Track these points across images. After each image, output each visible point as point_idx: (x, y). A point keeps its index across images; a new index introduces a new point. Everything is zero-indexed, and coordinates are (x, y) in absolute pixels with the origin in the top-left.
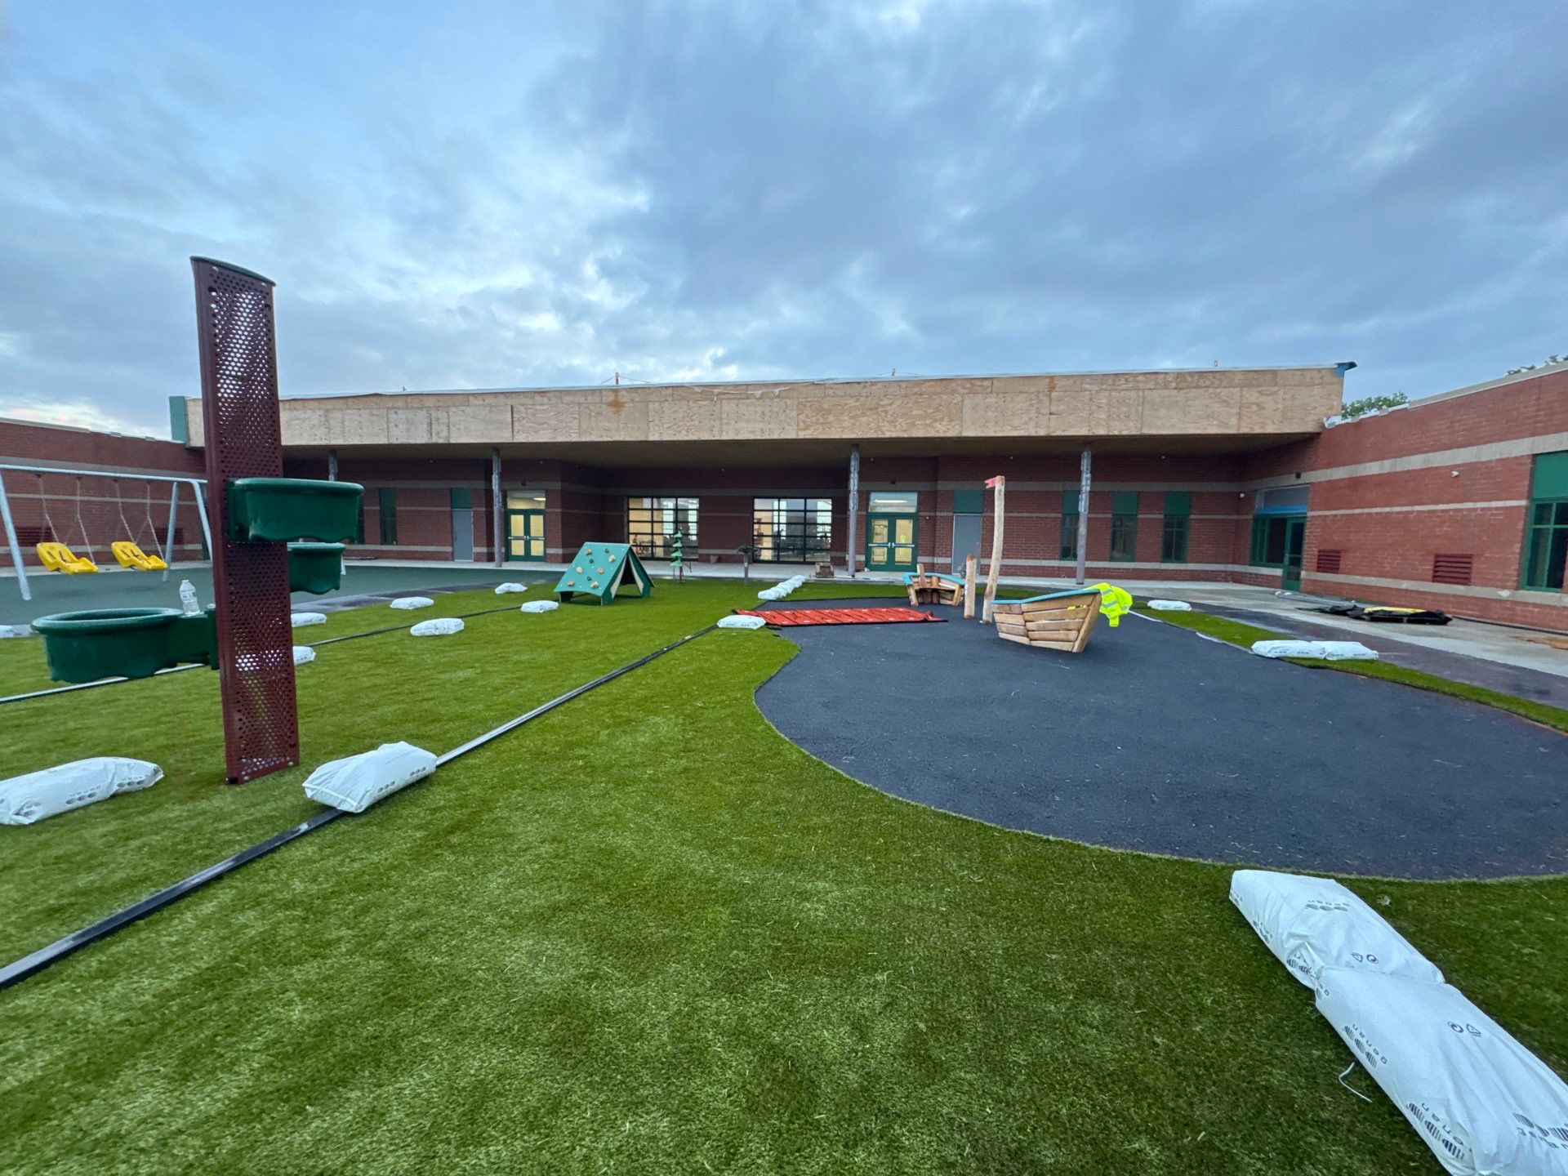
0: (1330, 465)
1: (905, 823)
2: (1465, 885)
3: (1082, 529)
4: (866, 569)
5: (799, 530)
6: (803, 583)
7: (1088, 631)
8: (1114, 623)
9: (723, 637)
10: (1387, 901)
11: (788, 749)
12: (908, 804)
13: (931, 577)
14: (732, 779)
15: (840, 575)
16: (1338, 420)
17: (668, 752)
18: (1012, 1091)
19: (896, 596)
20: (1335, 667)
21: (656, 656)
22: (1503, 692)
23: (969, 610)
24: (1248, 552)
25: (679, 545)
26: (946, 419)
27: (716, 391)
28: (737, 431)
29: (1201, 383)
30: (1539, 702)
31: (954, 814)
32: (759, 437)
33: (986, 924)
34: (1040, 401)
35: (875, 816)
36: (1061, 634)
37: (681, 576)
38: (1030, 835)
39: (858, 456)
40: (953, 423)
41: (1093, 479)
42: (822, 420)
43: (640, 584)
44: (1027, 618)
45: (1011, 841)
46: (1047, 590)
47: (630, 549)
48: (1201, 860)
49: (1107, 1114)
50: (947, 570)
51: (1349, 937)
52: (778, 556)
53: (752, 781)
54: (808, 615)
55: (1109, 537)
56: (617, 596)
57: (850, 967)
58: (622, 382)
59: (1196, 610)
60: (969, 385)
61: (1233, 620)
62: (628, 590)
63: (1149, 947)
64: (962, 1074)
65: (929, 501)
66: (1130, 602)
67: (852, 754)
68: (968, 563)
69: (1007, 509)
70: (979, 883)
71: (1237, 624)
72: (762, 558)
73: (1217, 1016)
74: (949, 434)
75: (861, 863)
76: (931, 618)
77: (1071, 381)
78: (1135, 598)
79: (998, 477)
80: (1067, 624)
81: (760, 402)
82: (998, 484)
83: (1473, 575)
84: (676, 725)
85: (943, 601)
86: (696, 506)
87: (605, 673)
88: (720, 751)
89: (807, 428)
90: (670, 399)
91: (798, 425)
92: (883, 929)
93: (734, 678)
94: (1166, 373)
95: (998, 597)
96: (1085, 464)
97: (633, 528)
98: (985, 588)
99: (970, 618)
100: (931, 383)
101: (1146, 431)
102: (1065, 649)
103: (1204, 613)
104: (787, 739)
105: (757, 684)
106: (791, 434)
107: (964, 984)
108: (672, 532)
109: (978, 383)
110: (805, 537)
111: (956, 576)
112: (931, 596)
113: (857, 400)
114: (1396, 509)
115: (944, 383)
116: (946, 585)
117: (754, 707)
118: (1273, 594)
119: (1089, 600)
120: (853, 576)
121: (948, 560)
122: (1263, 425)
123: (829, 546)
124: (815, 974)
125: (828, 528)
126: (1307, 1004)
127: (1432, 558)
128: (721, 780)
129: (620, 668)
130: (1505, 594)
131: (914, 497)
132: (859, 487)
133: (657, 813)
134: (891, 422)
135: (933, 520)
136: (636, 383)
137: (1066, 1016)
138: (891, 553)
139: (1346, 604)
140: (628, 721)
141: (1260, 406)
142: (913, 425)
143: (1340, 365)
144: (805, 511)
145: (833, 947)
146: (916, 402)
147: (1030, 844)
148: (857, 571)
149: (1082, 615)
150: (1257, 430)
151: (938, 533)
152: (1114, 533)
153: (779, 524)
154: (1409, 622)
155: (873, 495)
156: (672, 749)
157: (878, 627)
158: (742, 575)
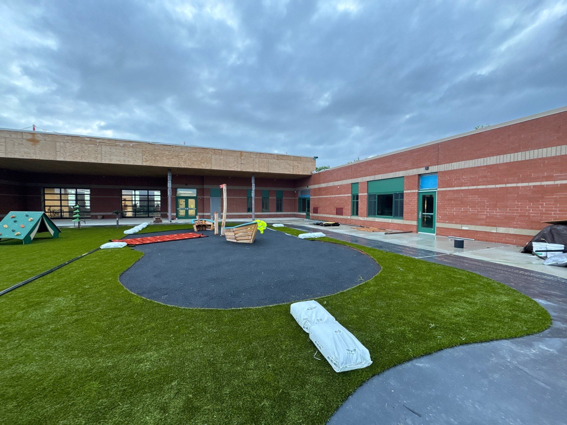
0: (314, 184)
1: (188, 317)
2: (341, 293)
3: (253, 202)
4: (176, 219)
5: (145, 204)
6: (147, 226)
7: (255, 236)
8: (262, 232)
9: (103, 253)
10: (325, 302)
11: (135, 299)
12: (189, 309)
13: (202, 220)
14: (104, 319)
15: (165, 221)
16: (315, 172)
17: (66, 314)
18: (224, 405)
19: (188, 228)
20: (317, 240)
21: (60, 267)
22: (349, 242)
23: (216, 232)
24: (298, 208)
25: (78, 211)
26: (206, 163)
27: (98, 141)
28: (111, 160)
29: (283, 158)
30: (355, 243)
31: (207, 309)
32: (123, 163)
33: (217, 346)
34: (238, 159)
35: (175, 318)
36: (247, 238)
37: (79, 226)
38: (234, 309)
39: (171, 174)
40: (209, 164)
41: (256, 186)
42: (154, 159)
43: (52, 232)
44: (236, 233)
45: (227, 313)
46: (244, 223)
47: (44, 214)
48: (284, 304)
49: (254, 397)
50: (209, 217)
51: (316, 315)
52: (135, 215)
53: (115, 317)
54: (149, 239)
55: (261, 204)
56: (35, 239)
57: (160, 384)
58: (36, 130)
59: (285, 226)
60: (213, 151)
61: (294, 228)
62: (43, 235)
63: (269, 336)
64: (206, 407)
65: (201, 192)
66: (266, 225)
67: (166, 295)
68: (215, 215)
69: (227, 195)
70: (215, 332)
71: (295, 230)
72: (127, 216)
73: (286, 351)
74: (207, 168)
75: (168, 338)
76: (202, 236)
77: (247, 154)
78: (267, 223)
79: (224, 184)
80: (248, 234)
81: (123, 148)
82: (224, 187)
83: (343, 213)
84: (71, 300)
85: (207, 229)
86: (89, 193)
87: (22, 281)
88: (98, 307)
89: (147, 161)
90: (71, 142)
91: (143, 160)
92: (176, 363)
93: (108, 272)
94: (274, 155)
95: (226, 226)
96: (253, 181)
97: (47, 203)
98: (221, 224)
99: (217, 235)
100: (200, 149)
101: (270, 172)
102: (248, 242)
103: (288, 227)
104: (135, 294)
105: (121, 272)
106: (139, 163)
107: (208, 372)
108: (74, 205)
109: (216, 151)
110: (148, 206)
111: (211, 220)
112: (202, 228)
113: (169, 152)
114: (328, 196)
115: (204, 149)
116: (208, 223)
117: (119, 283)
118: (304, 220)
119: (254, 225)
120: (171, 222)
121: (209, 214)
122: (299, 172)
123: (160, 210)
124: (144, 394)
125: (159, 203)
126: (308, 338)
127: (336, 209)
128: (98, 321)
129: (34, 277)
130: (349, 217)
131: (195, 191)
132: (172, 186)
133: (56, 347)
134: (184, 162)
135: (203, 200)
136: (47, 131)
137: (243, 369)
138: (187, 212)
139: (320, 222)
140: (38, 303)
141: (298, 167)
142: (193, 163)
143: (315, 157)
144: (148, 195)
145: (152, 379)
146: (194, 155)
147: (234, 312)
148: (173, 219)
149: (252, 231)
150: (298, 173)
151: (205, 204)
152: (263, 204)
153: (135, 201)
154: (332, 226)
155: (178, 190)
156: (67, 312)
157: (181, 241)
158: (115, 224)
